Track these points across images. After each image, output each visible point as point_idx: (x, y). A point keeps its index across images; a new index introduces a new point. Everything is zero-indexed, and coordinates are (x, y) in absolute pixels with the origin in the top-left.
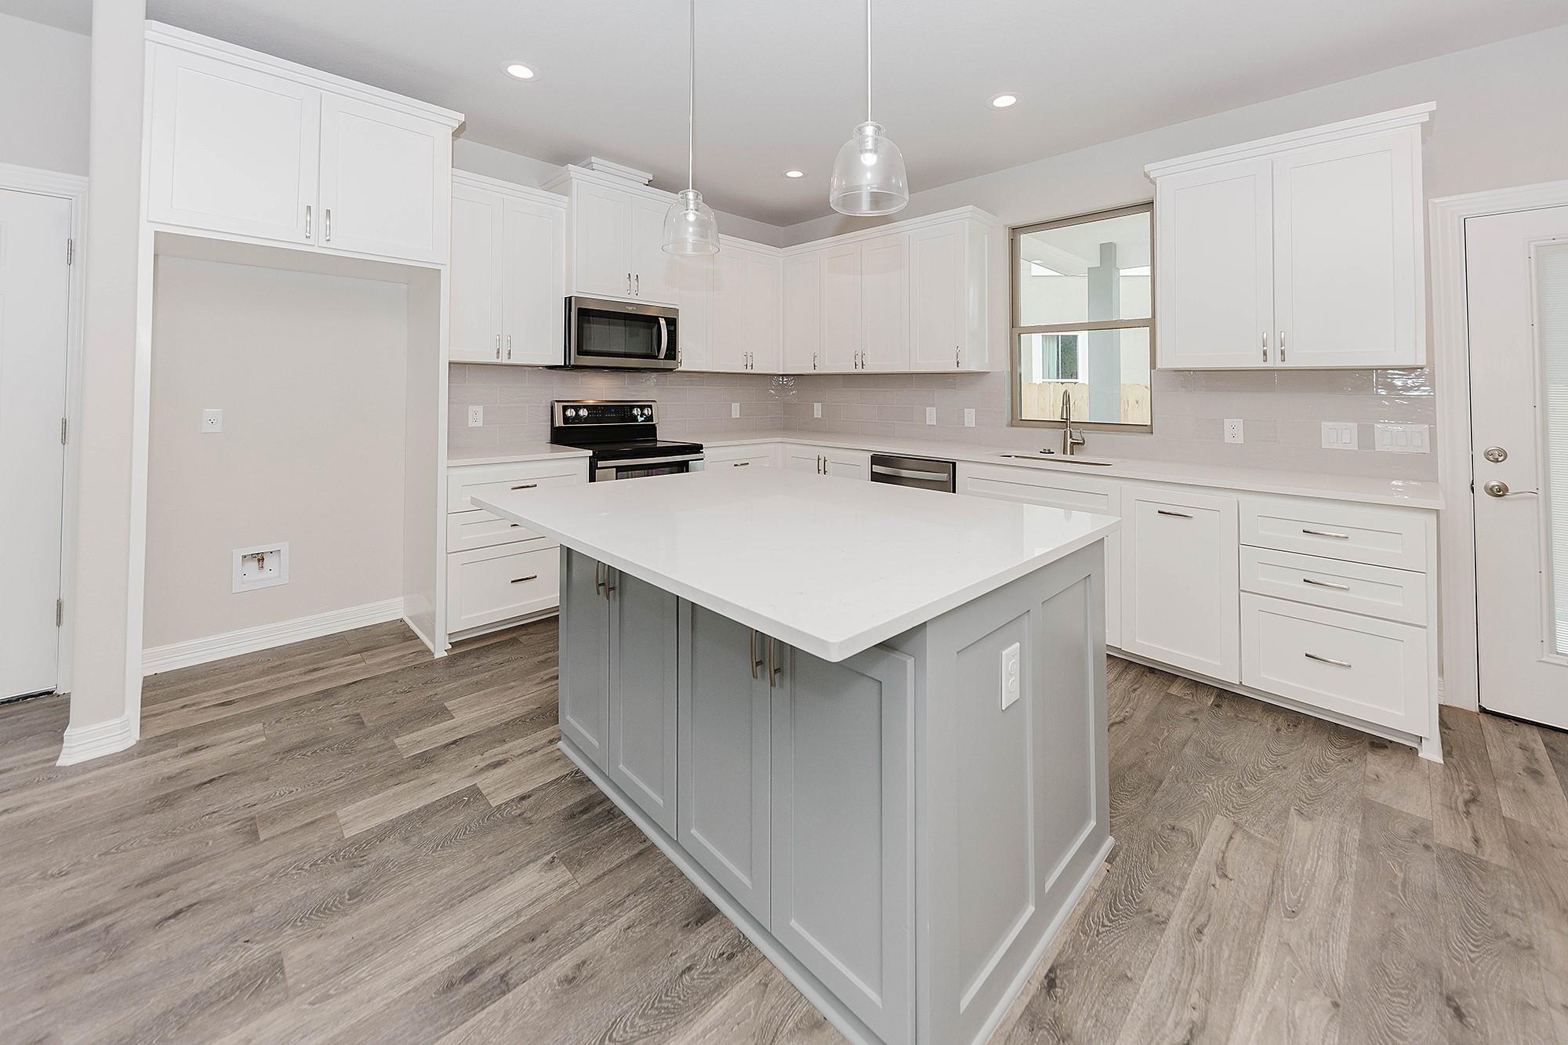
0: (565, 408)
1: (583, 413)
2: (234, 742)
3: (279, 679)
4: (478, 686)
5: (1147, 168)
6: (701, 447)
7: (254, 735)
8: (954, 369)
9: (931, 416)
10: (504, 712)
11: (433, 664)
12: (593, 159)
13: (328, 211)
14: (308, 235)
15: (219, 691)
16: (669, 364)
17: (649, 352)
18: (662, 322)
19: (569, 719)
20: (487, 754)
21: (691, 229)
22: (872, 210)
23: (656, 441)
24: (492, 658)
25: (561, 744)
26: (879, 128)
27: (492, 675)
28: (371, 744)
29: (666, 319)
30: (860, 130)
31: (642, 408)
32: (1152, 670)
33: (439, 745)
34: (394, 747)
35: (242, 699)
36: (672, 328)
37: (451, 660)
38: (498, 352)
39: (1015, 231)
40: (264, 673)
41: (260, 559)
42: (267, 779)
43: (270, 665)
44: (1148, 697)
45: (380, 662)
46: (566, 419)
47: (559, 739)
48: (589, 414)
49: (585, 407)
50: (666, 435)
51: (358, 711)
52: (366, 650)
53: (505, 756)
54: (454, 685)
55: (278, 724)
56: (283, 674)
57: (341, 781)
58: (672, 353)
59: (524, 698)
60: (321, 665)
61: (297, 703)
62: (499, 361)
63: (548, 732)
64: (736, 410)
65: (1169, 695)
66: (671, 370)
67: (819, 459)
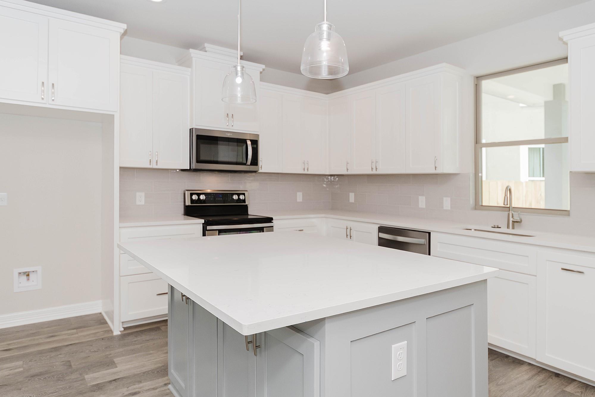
0: (192, 194)
1: (202, 197)
2: (7, 369)
3: (34, 340)
4: (133, 351)
5: (561, 34)
6: (272, 219)
7: (18, 366)
8: (432, 171)
9: (422, 202)
10: (144, 367)
11: (112, 338)
12: (206, 45)
13: (53, 84)
14: (43, 97)
15: (5, 343)
16: (253, 168)
17: (241, 160)
18: (249, 143)
19: (172, 371)
20: (130, 388)
21: (239, 89)
22: (329, 75)
23: (248, 215)
24: (144, 337)
25: (170, 386)
26: (331, 26)
27: (142, 347)
28: (73, 376)
29: (251, 141)
30: (320, 27)
31: (239, 195)
32: (557, 375)
33: (106, 380)
34: (84, 379)
35: (16, 348)
36: (255, 146)
37: (123, 336)
38: (150, 162)
39: (479, 78)
40: (28, 336)
41: (28, 275)
42: (20, 389)
43: (31, 332)
44: (548, 391)
45: (85, 335)
46: (192, 201)
47: (170, 384)
48: (206, 198)
49: (203, 194)
50: (254, 211)
51: (70, 359)
52: (80, 327)
53: (139, 390)
54: (121, 350)
55: (30, 362)
56: (37, 337)
57: (55, 394)
58: (255, 161)
59: (156, 360)
60: (56, 334)
61: (41, 352)
62: (151, 167)
63: (164, 380)
64: (300, 197)
65: (564, 392)
66: (255, 172)
67: (347, 228)
